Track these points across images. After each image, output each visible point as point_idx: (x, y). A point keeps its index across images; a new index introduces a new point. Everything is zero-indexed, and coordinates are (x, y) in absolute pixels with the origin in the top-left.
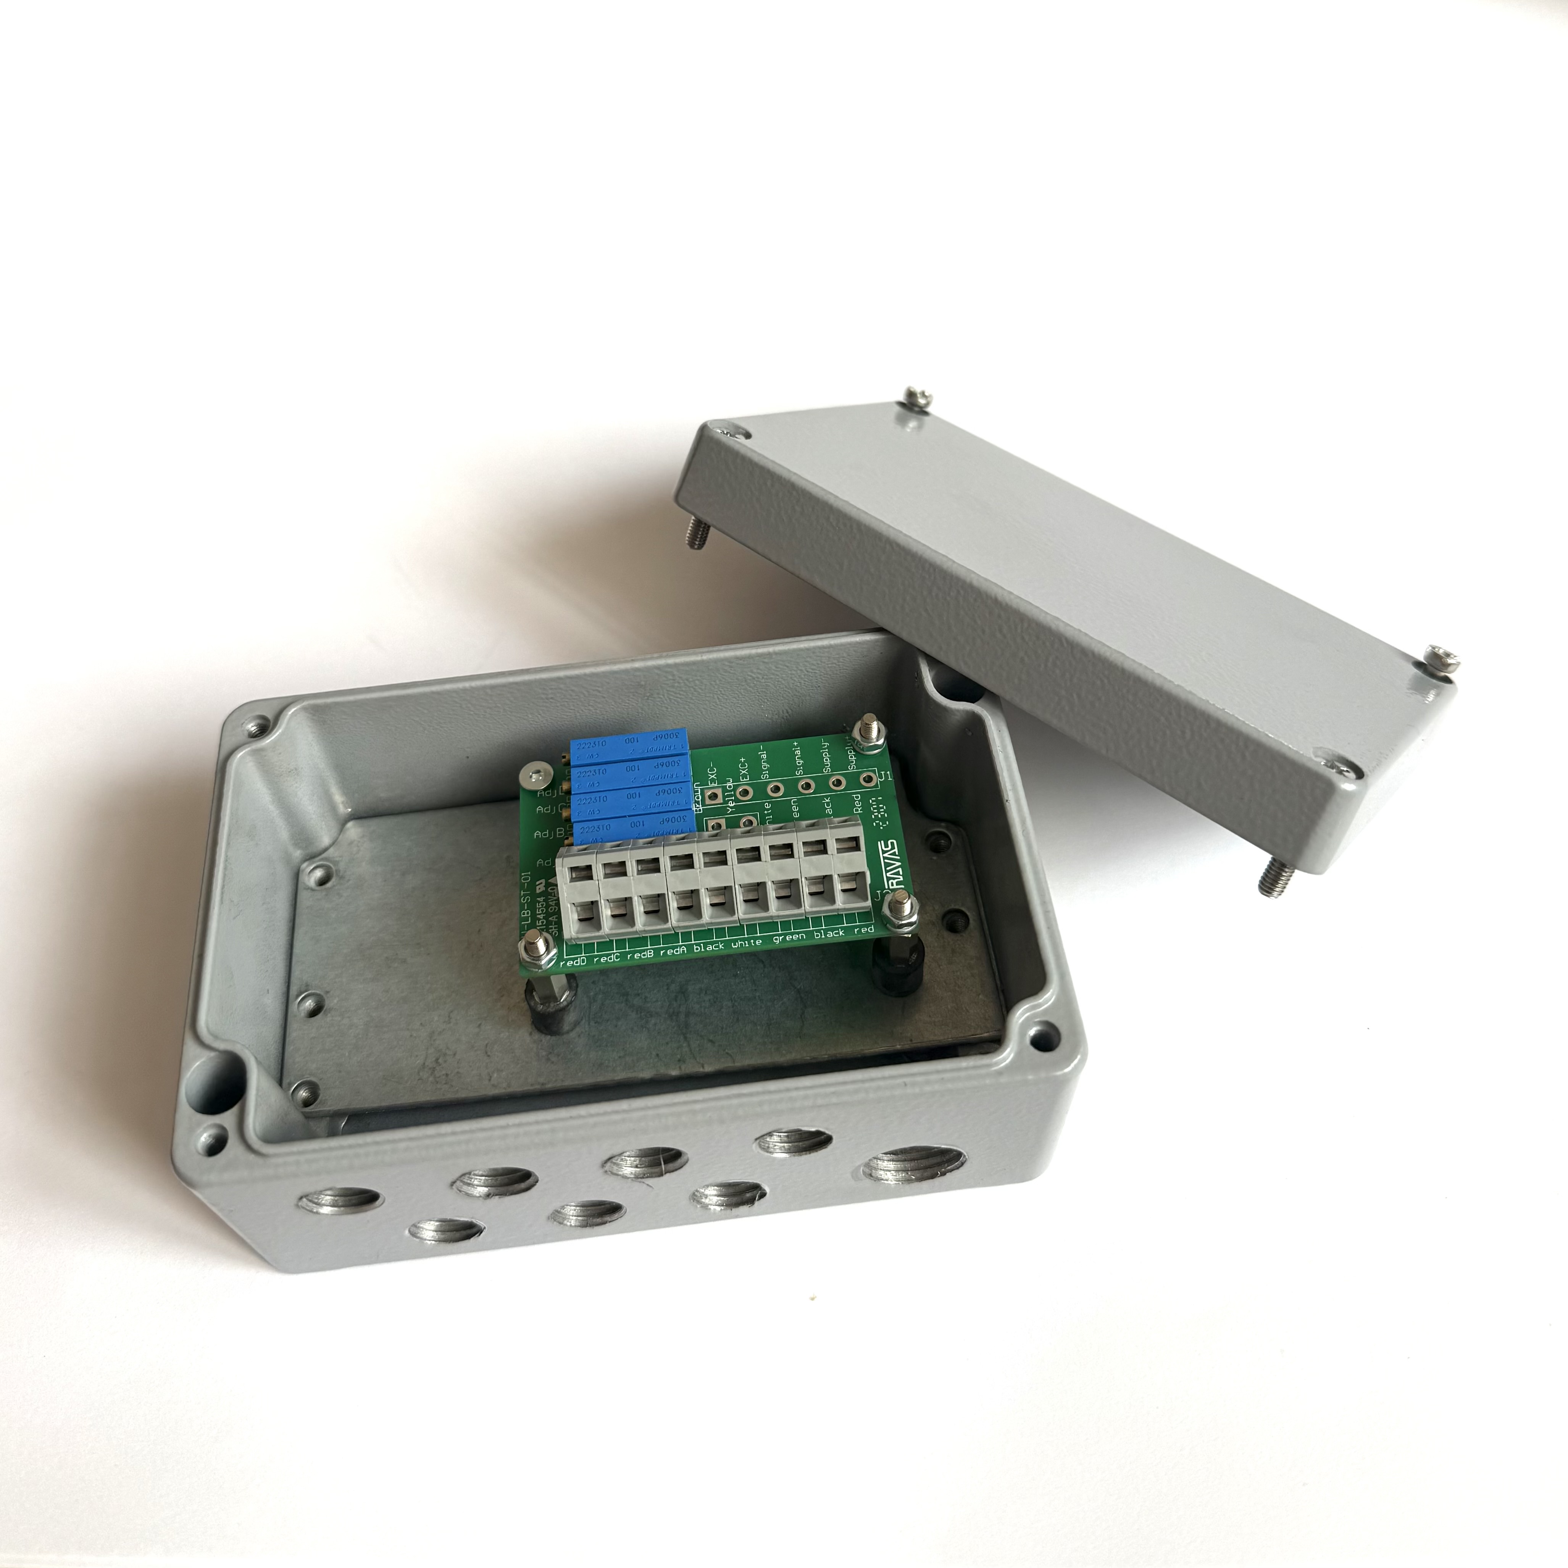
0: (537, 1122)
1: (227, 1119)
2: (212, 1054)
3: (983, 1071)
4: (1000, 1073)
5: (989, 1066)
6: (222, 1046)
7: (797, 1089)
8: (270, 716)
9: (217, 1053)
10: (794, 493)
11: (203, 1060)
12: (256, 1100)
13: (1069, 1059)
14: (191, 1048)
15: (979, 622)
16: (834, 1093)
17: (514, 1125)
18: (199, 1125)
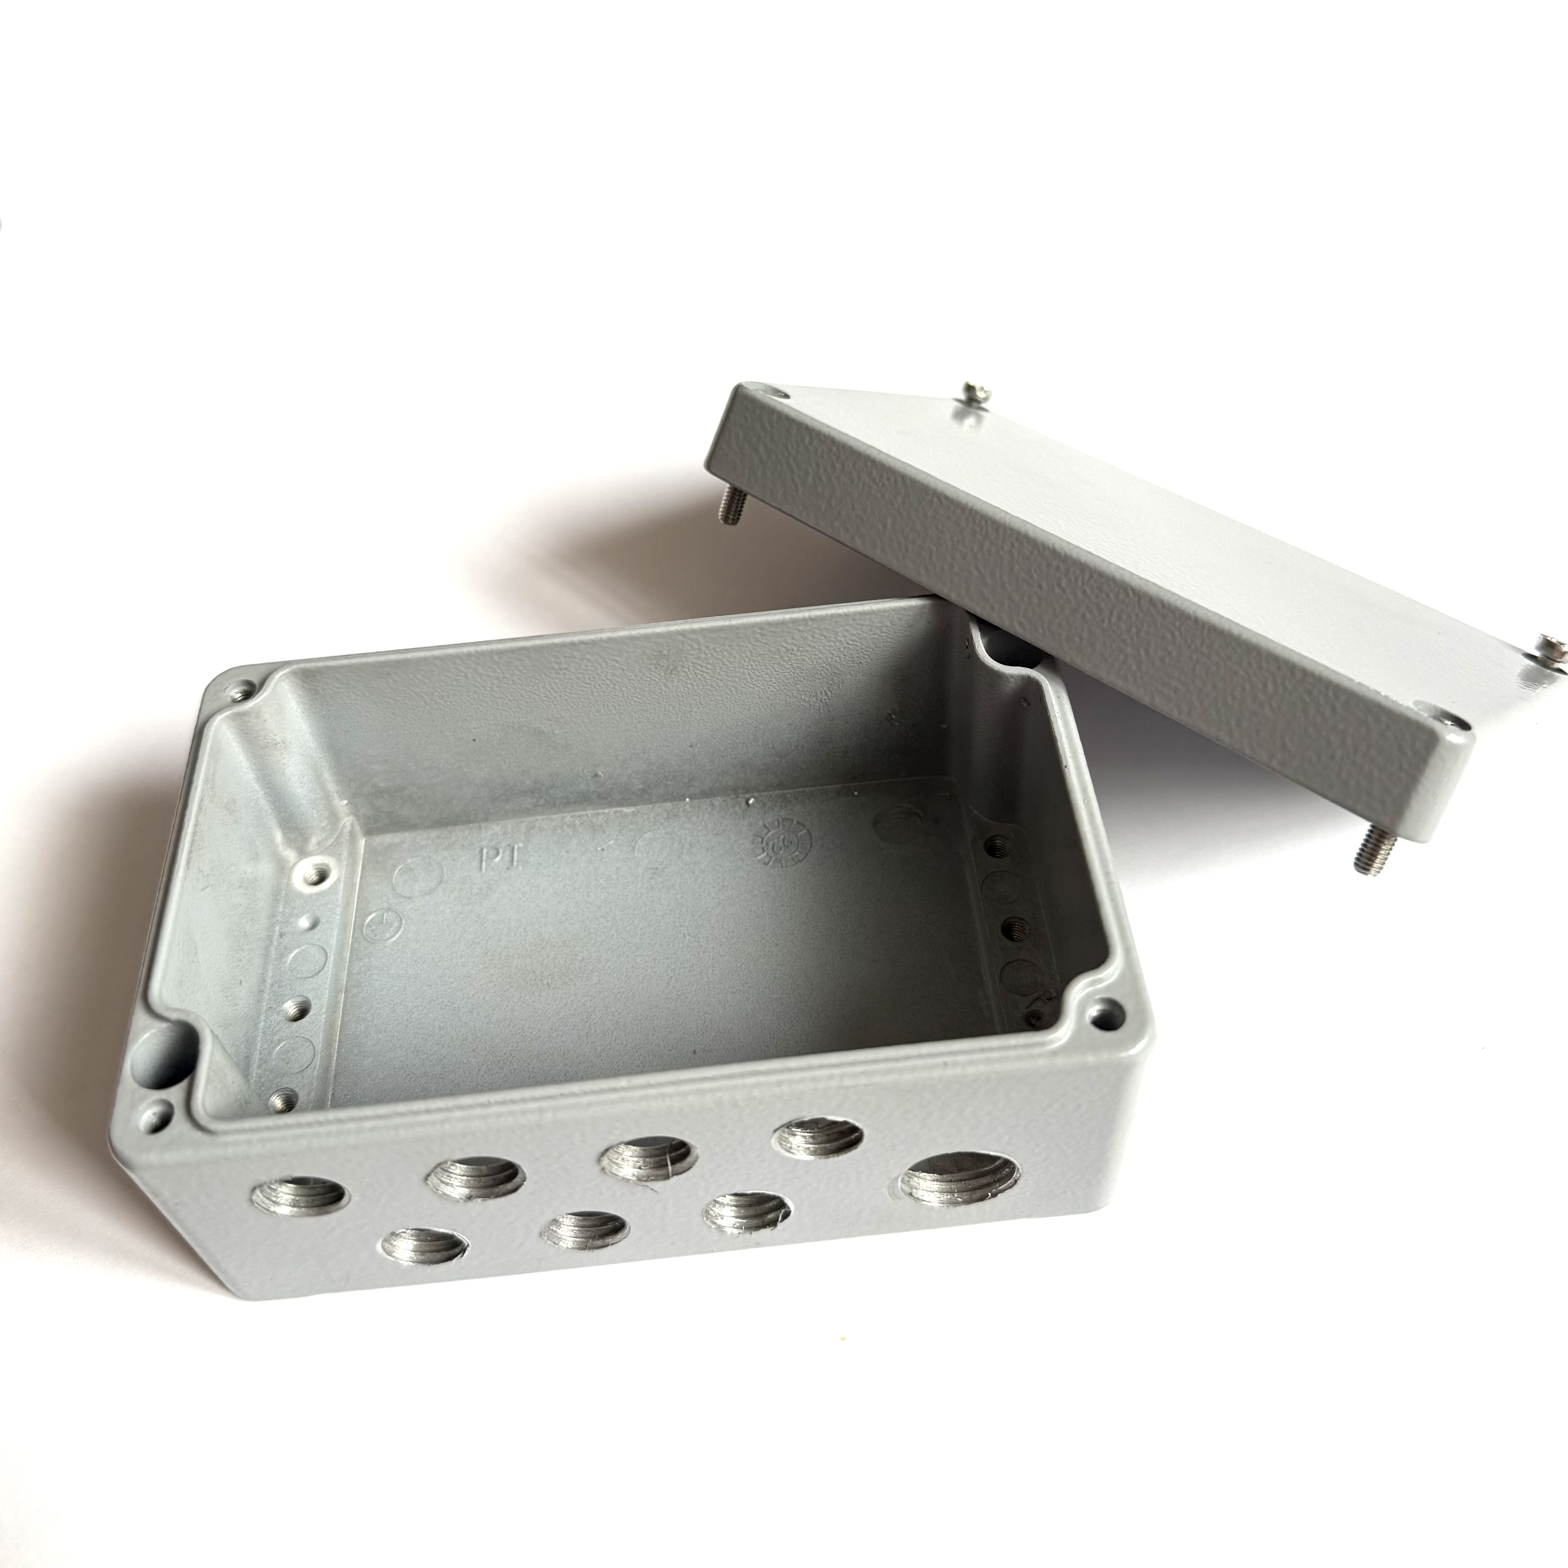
0: (523, 1100)
1: (175, 1094)
2: (164, 1025)
3: (1036, 1051)
4: (1055, 1053)
5: (1042, 1044)
6: (174, 1016)
7: (821, 1067)
8: (256, 681)
9: (169, 1024)
10: (834, 449)
11: (153, 1031)
12: (208, 1075)
13: (1135, 1038)
14: (140, 1017)
15: (1035, 577)
16: (863, 1073)
17: (498, 1103)
18: (142, 1099)
